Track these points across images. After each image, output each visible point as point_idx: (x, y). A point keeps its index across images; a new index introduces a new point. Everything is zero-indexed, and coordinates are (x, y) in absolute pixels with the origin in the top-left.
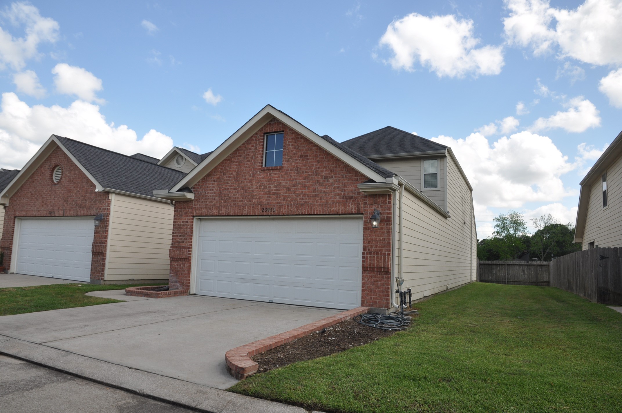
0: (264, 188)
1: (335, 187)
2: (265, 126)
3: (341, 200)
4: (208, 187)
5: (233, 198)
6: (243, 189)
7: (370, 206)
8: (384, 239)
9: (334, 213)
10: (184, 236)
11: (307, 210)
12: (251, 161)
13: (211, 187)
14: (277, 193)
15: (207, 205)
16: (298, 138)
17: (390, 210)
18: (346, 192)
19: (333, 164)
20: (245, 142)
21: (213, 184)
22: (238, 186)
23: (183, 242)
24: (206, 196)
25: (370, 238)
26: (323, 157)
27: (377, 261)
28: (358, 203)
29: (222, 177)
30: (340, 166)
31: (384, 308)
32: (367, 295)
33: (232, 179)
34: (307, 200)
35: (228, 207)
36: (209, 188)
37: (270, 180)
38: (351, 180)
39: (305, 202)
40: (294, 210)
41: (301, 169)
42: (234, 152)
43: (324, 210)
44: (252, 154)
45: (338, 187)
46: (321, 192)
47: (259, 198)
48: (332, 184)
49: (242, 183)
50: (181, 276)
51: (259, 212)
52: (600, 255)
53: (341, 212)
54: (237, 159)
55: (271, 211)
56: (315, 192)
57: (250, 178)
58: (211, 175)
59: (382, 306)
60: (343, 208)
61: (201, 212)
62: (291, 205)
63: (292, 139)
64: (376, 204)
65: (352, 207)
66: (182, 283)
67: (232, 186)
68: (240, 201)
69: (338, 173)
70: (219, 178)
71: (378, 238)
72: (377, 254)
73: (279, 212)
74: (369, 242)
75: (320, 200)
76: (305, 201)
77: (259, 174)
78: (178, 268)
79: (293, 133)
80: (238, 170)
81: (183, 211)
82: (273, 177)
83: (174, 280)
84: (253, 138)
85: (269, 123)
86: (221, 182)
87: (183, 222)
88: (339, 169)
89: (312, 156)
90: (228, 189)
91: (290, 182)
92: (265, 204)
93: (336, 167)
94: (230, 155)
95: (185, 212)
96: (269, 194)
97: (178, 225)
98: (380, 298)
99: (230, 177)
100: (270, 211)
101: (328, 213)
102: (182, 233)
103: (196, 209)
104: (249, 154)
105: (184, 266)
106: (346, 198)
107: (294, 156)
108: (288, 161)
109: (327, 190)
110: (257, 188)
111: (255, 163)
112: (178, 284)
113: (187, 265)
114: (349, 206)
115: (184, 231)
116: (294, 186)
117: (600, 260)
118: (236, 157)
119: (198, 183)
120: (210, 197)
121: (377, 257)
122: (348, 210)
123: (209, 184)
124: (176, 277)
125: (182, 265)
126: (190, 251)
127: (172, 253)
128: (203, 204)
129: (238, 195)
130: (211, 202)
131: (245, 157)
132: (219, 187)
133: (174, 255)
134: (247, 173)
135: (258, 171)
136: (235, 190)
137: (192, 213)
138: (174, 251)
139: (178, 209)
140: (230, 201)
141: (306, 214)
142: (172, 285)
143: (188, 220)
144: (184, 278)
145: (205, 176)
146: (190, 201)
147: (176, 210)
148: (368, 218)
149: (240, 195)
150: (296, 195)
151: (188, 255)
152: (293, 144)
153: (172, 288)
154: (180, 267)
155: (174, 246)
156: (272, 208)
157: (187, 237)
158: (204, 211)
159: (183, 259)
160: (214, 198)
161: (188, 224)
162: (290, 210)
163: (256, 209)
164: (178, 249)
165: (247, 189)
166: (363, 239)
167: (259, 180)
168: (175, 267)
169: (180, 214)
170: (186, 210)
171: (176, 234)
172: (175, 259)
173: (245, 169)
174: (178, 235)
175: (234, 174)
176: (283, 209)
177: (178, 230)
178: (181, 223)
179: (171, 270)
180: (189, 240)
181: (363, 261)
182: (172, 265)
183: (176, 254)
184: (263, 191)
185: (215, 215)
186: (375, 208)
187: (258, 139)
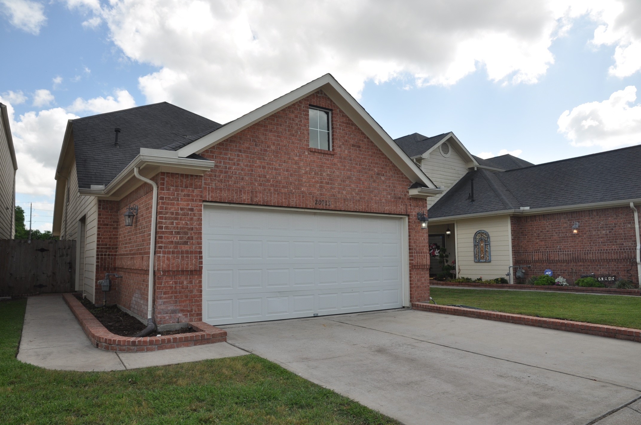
0: (315, 174)
1: (386, 186)
3: (393, 200)
4: (230, 159)
5: (273, 181)
6: (287, 171)
7: (414, 208)
9: (388, 213)
10: (186, 233)
11: (363, 207)
12: (296, 136)
13: (236, 160)
14: (331, 184)
15: (230, 185)
16: (349, 124)
18: (396, 192)
19: (383, 162)
20: (286, 108)
21: (238, 156)
22: (279, 165)
23: (186, 243)
24: (226, 172)
25: (415, 238)
26: (375, 152)
27: (422, 259)
28: (405, 204)
30: (389, 165)
32: (415, 292)
33: (270, 154)
34: (363, 196)
35: (267, 193)
36: (232, 160)
37: (321, 166)
38: (399, 181)
39: (361, 198)
40: (351, 206)
41: (354, 159)
42: (270, 116)
43: (379, 208)
44: (296, 127)
45: (389, 187)
46: (375, 188)
47: (310, 186)
48: (383, 182)
49: (285, 162)
50: (186, 301)
51: (311, 204)
53: (393, 212)
54: (275, 128)
56: (369, 188)
57: (296, 158)
58: (234, 141)
59: (426, 300)
60: (395, 208)
61: (221, 196)
62: (348, 200)
63: (343, 122)
64: (417, 207)
66: (188, 311)
67: (270, 164)
68: (284, 187)
69: (388, 172)
70: (249, 148)
71: (420, 238)
72: (421, 253)
73: (336, 207)
74: (414, 242)
75: (374, 198)
77: (308, 156)
78: (178, 288)
79: (343, 116)
80: (279, 144)
81: (182, 191)
82: (325, 163)
83: (169, 308)
84: (296, 106)
85: (315, 94)
86: (253, 156)
87: (182, 209)
88: (388, 168)
89: (364, 148)
90: (264, 167)
91: (344, 173)
92: (318, 195)
93: (386, 165)
94: (265, 119)
95: (185, 193)
96: (322, 182)
97: (172, 213)
99: (266, 151)
100: (324, 204)
101: (383, 212)
102: (181, 228)
103: (209, 191)
104: (292, 126)
105: (191, 282)
106: (396, 198)
107: (346, 143)
108: (340, 147)
109: (380, 188)
110: (306, 173)
111: (300, 140)
112: (180, 315)
113: (195, 281)
114: (399, 207)
115: (187, 224)
116: (349, 178)
118: (274, 125)
119: (210, 148)
120: (235, 174)
121: (422, 256)
122: (398, 210)
123: (230, 154)
124: (174, 303)
125: (187, 281)
126: (201, 258)
127: (164, 262)
128: (221, 184)
129: (281, 178)
130: (236, 183)
131: (287, 129)
132: (249, 161)
133: (169, 266)
134: (291, 150)
135: (306, 151)
136: (275, 170)
137: (201, 196)
138: (167, 260)
139: (170, 187)
140: (268, 184)
141: (363, 211)
142: (165, 318)
143: (194, 207)
144: (192, 302)
145: (223, 141)
146: (197, 176)
147: (166, 188)
148: (413, 219)
149: (283, 179)
150: (351, 189)
151: (199, 265)
152: (344, 129)
153: (166, 323)
154: (181, 285)
155: (167, 250)
156: (326, 201)
157: (191, 234)
158: (225, 195)
159: (189, 272)
160: (241, 176)
161: (194, 214)
162: (347, 205)
163: (307, 200)
164: (177, 256)
165: (292, 172)
166: (410, 239)
167: (307, 163)
168: (170, 286)
169: (174, 195)
170: (187, 189)
171: (168, 229)
172: (171, 273)
173: (288, 145)
174: (172, 232)
175: (273, 148)
176: (340, 203)
177: (173, 222)
178: (178, 211)
179: (162, 292)
180: (198, 239)
181: (410, 260)
182: (163, 284)
183: (173, 264)
184: (313, 178)
185: (246, 203)
186: (417, 210)
187: (303, 110)
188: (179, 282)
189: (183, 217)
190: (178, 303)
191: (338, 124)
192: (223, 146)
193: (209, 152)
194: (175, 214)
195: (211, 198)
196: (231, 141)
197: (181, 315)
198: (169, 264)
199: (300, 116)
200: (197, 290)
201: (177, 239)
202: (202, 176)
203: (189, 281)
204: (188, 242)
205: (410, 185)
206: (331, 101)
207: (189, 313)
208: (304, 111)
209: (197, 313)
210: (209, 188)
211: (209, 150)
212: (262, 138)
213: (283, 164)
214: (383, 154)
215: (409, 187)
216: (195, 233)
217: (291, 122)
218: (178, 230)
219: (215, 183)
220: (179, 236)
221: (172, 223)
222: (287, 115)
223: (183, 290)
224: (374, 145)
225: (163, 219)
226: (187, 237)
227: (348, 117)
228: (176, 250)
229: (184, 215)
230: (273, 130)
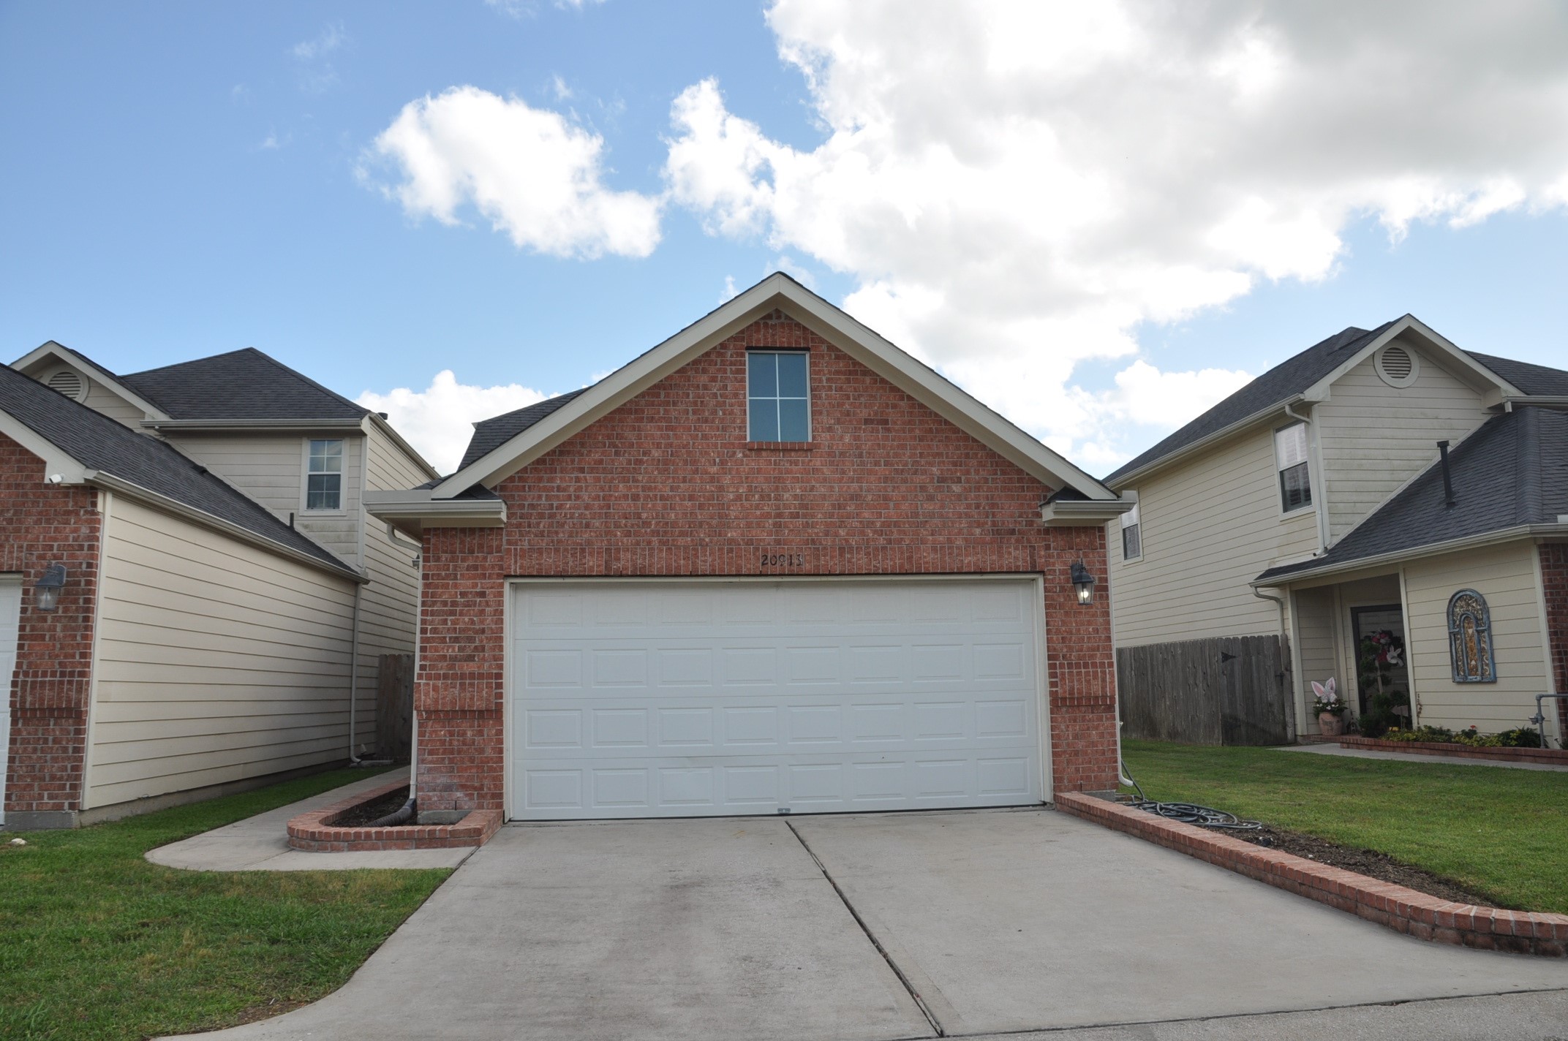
0: (762, 498)
1: (968, 506)
2: (748, 327)
3: (988, 538)
4: (559, 489)
5: (657, 524)
6: (691, 498)
7: (1058, 554)
8: (1096, 631)
9: (973, 570)
10: (471, 640)
11: (897, 561)
12: (713, 421)
13: (572, 489)
14: (805, 516)
15: (559, 542)
16: (855, 373)
17: (1104, 563)
18: (998, 518)
19: (958, 448)
20: (688, 365)
21: (578, 480)
22: (672, 489)
23: (470, 658)
24: (552, 516)
25: (1064, 629)
26: (931, 428)
27: (1088, 682)
28: (1030, 546)
29: (613, 460)
30: (976, 454)
31: (1109, 789)
32: (1068, 765)
33: (650, 468)
34: (895, 536)
35: (643, 550)
36: (564, 490)
37: (778, 479)
38: (1009, 490)
39: (890, 542)
40: (861, 561)
41: (870, 453)
42: (649, 389)
43: (945, 561)
44: (713, 402)
45: (978, 507)
46: (932, 515)
47: (749, 525)
48: (959, 497)
49: (684, 481)
50: (471, 768)
51: (753, 565)
52: (1222, 653)
53: (991, 568)
54: (662, 412)
55: (791, 564)
56: (917, 515)
57: (714, 469)
58: (569, 452)
59: (1105, 786)
60: (994, 557)
61: (540, 564)
62: (851, 549)
63: (838, 372)
64: (1072, 549)
65: (1016, 555)
66: (475, 788)
67: (650, 489)
68: (682, 534)
69: (972, 471)
70: (601, 462)
71: (1082, 628)
72: (1086, 666)
73: (817, 567)
74: (1063, 638)
75: (930, 538)
76: (890, 539)
77: (742, 461)
78: (455, 743)
79: (837, 357)
80: (671, 445)
81: (464, 560)
82: (788, 472)
83: (438, 781)
84: (713, 357)
85: (762, 322)
86: (610, 476)
87: (463, 594)
88: (974, 462)
89: (899, 423)
90: (636, 498)
91: (840, 488)
92: (769, 544)
93: (967, 456)
94: (636, 397)
95: (470, 563)
96: (779, 515)
97: (445, 604)
98: (1099, 767)
99: (640, 462)
100: (786, 564)
101: (955, 571)
102: (462, 630)
103: (516, 555)
104: (702, 402)
105: (481, 733)
106: (999, 533)
107: (848, 418)
108: (830, 429)
109: (948, 512)
110: (738, 498)
111: (724, 429)
112: (459, 794)
113: (489, 731)
114: (1010, 553)
115: (473, 622)
116: (855, 497)
117: (1223, 662)
118: (660, 405)
119: (518, 472)
120: (571, 518)
121: (1087, 674)
122: (1007, 562)
123: (561, 478)
124: (448, 772)
125: (472, 731)
126: (500, 686)
127: (427, 694)
128: (542, 540)
129: (675, 516)
130: (574, 535)
131: (690, 409)
132: (602, 489)
133: (436, 701)
134: (701, 453)
135: (738, 451)
136: (661, 500)
137: (501, 568)
138: (433, 690)
139: (440, 555)
140: (646, 532)
141: (895, 572)
142: (430, 799)
143: (487, 588)
144: (483, 771)
145: (545, 455)
146: (491, 529)
147: (433, 556)
148: (1057, 581)
149: (680, 516)
150: (861, 522)
151: (496, 699)
152: (841, 388)
153: (432, 809)
154: (461, 738)
156: (791, 556)
157: (482, 641)
158: (548, 561)
159: (477, 713)
160: (584, 521)
161: (487, 602)
162: (849, 562)
163: (741, 557)
164: (451, 683)
165: (702, 500)
166: (1048, 632)
167: (741, 477)
168: (441, 740)
169: (448, 569)
170: (472, 556)
171: (438, 634)
172: (442, 715)
173: (694, 443)
174: (445, 638)
175: (656, 455)
176: (828, 558)
177: (446, 620)
178: (457, 597)
179: (425, 749)
180: (494, 650)
181: (1053, 684)
182: (427, 735)
183: (443, 698)
184: (757, 507)
185: (595, 574)
186: (1070, 558)
187: (731, 361)
188: (458, 732)
189: (466, 609)
190: (456, 772)
191: (824, 378)
192: (546, 464)
193: (517, 479)
194: (449, 604)
195: (520, 569)
196: (562, 453)
197: (462, 795)
198: (438, 698)
199: (722, 377)
200: (493, 749)
201: (453, 651)
202: (502, 528)
203: (476, 730)
204: (474, 656)
205: (1045, 497)
206: (805, 329)
207: (476, 793)
208: (732, 364)
209: (493, 794)
210: (516, 549)
211: (516, 476)
212: (631, 436)
213: (681, 485)
214: (957, 430)
215: (1042, 502)
216: (489, 639)
217: (701, 392)
218: (456, 633)
219: (529, 540)
220: (457, 645)
221: (445, 622)
222: (689, 381)
223: (465, 748)
224: (931, 413)
225: (427, 616)
226: (472, 648)
227: (851, 358)
228: (451, 672)
229: (467, 604)
230: (657, 416)
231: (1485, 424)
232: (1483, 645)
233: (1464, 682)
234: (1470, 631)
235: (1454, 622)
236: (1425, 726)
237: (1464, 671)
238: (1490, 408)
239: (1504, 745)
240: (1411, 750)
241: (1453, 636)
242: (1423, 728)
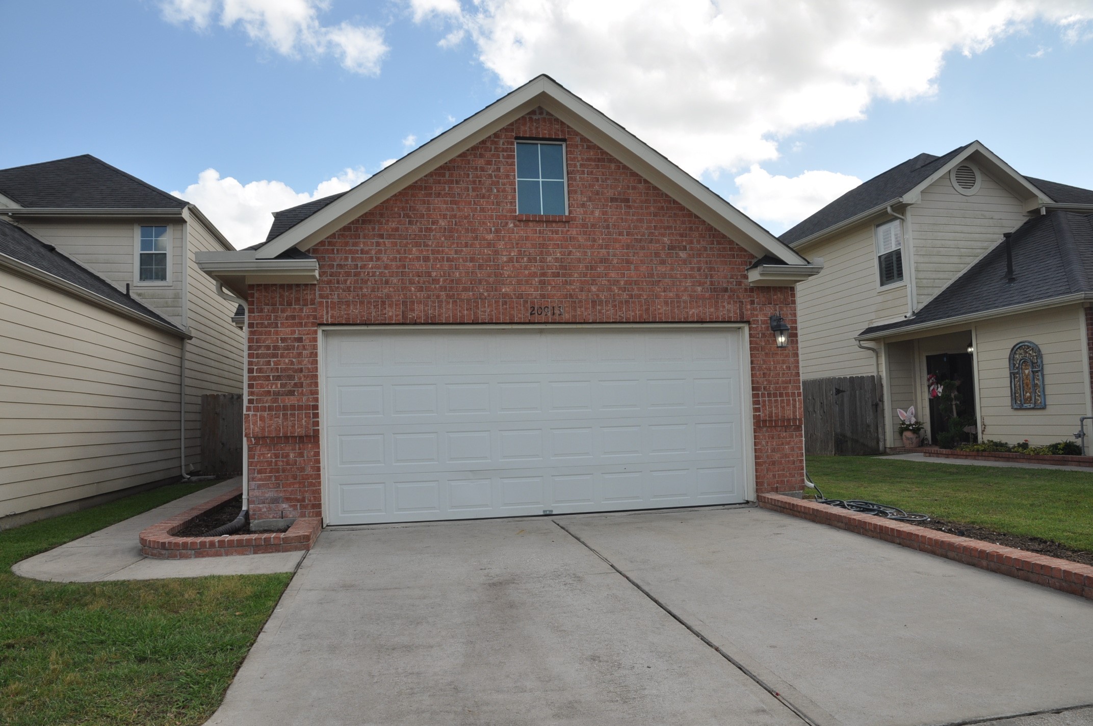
0: (530, 260)
1: (692, 269)
2: (516, 121)
3: (707, 295)
4: (362, 252)
5: (445, 281)
6: (472, 260)
7: (760, 308)
8: (789, 368)
9: (696, 320)
10: (291, 378)
11: (637, 312)
12: (489, 197)
13: (373, 252)
14: (564, 275)
15: (364, 296)
16: (603, 160)
17: (795, 315)
18: (715, 279)
19: (683, 223)
20: (468, 150)
21: (378, 244)
22: (456, 252)
23: (291, 393)
24: (357, 274)
25: (764, 366)
26: (662, 207)
27: (783, 408)
28: (739, 301)
29: (407, 228)
30: (698, 228)
31: (798, 490)
32: (767, 472)
33: (438, 235)
34: (636, 292)
35: (434, 302)
36: (367, 253)
37: (542, 246)
38: (724, 257)
39: (631, 296)
40: (609, 312)
41: (615, 226)
42: (435, 170)
43: (675, 313)
44: (489, 182)
45: (699, 269)
46: (664, 276)
47: (519, 282)
48: (685, 262)
49: (466, 246)
50: (293, 484)
51: (524, 315)
52: (836, 388)
53: (710, 318)
54: (447, 189)
55: (554, 314)
56: (652, 275)
57: (490, 237)
58: (370, 222)
59: (795, 488)
60: (712, 310)
61: (348, 314)
62: (601, 303)
63: (589, 160)
64: (771, 304)
65: (729, 309)
66: (298, 501)
67: (438, 252)
68: (465, 289)
69: (695, 241)
70: (397, 229)
71: (778, 366)
72: (781, 395)
73: (574, 316)
74: (764, 373)
75: (663, 294)
76: (632, 295)
77: (513, 230)
78: (281, 463)
79: (589, 147)
80: (454, 216)
81: (283, 311)
82: (550, 239)
83: (267, 495)
84: (488, 144)
85: (527, 117)
86: (405, 241)
87: (283, 340)
88: (696, 234)
89: (638, 201)
90: (426, 259)
91: (592, 253)
92: (536, 298)
93: (691, 229)
94: (426, 176)
95: (288, 313)
96: (544, 274)
97: (268, 348)
98: (790, 474)
99: (429, 230)
100: (549, 314)
101: (682, 320)
102: (283, 370)
103: (327, 307)
105: (301, 455)
106: (715, 290)
107: (597, 197)
108: (583, 205)
109: (676, 274)
110: (511, 260)
111: (498, 204)
112: (284, 506)
113: (308, 453)
114: (724, 307)
115: (292, 363)
116: (604, 260)
117: (836, 395)
118: (445, 183)
119: (328, 238)
120: (373, 276)
121: (782, 401)
122: (722, 313)
123: (364, 243)
124: (275, 488)
125: (295, 453)
126: (316, 415)
127: (255, 423)
128: (349, 294)
129: (459, 274)
130: (376, 290)
131: (470, 186)
132: (398, 252)
133: (263, 429)
134: (479, 223)
135: (510, 222)
136: (447, 262)
137: (315, 317)
138: (260, 420)
139: (263, 307)
140: (435, 287)
141: (636, 321)
142: (260, 510)
143: (304, 335)
144: (304, 486)
145: (350, 224)
146: (306, 285)
147: (257, 308)
148: (760, 329)
149: (463, 275)
150: (608, 280)
151: (313, 427)
152: (592, 172)
153: (262, 518)
154: (285, 460)
155: (260, 405)
156: (553, 308)
157: (300, 379)
158: (355, 311)
159: (298, 438)
160: (384, 279)
161: (304, 346)
162: (600, 312)
163: (514, 308)
164: (275, 414)
165: (481, 261)
166: (753, 369)
167: (513, 243)
168: (268, 461)
169: (270, 319)
170: (290, 308)
171: (263, 373)
172: (268, 441)
173: (474, 215)
174: (269, 376)
175: (443, 224)
176: (583, 309)
177: (270, 361)
178: (278, 342)
179: (254, 469)
180: (311, 386)
181: (756, 410)
182: (256, 457)
183: (269, 427)
184: (526, 268)
185: (394, 322)
186: (769, 311)
187: (503, 148)
188: (282, 454)
189: (286, 352)
190: (281, 487)
191: (578, 164)
192: (351, 231)
193: (327, 243)
194: (272, 348)
195: (331, 318)
196: (364, 222)
197: (287, 506)
198: (264, 427)
199: (495, 161)
200: (312, 467)
201: (276, 387)
202: (315, 285)
203: (298, 453)
204: (294, 391)
205: (750, 263)
206: (562, 123)
207: (299, 504)
208: (503, 150)
209: (313, 504)
210: (327, 302)
211: (326, 240)
212: (422, 209)
213: (464, 249)
214: (682, 208)
215: (748, 267)
216: (306, 377)
217: (479, 173)
218: (278, 372)
219: (338, 294)
220: (280, 382)
221: (269, 363)
222: (469, 163)
223: (288, 467)
224: (662, 194)
225: (253, 358)
226: (292, 384)
227: (599, 148)
228: (275, 405)
229: (287, 348)
230: (443, 193)
231: (1025, 223)
232: (1036, 382)
233: (1021, 408)
234: (1027, 372)
235: (1014, 365)
236: (988, 441)
237: (1021, 401)
238: (1028, 212)
239: (1054, 453)
240: (980, 458)
241: (1013, 375)
242: (986, 442)
